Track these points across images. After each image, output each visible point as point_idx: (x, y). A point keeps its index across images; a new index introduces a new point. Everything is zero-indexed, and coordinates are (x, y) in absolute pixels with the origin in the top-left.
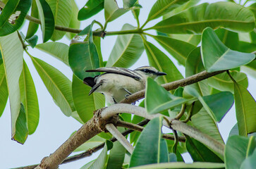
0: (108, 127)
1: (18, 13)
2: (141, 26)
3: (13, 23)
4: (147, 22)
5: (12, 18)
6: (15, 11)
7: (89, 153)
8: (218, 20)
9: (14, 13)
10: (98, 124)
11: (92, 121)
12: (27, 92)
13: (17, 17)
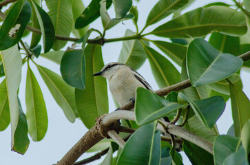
0: (110, 134)
1: (18, 26)
2: (139, 32)
3: (13, 36)
4: (145, 28)
5: (12, 31)
6: (15, 25)
7: (97, 157)
8: (212, 24)
9: (14, 26)
10: (100, 131)
11: (94, 128)
12: (35, 100)
13: (17, 31)
